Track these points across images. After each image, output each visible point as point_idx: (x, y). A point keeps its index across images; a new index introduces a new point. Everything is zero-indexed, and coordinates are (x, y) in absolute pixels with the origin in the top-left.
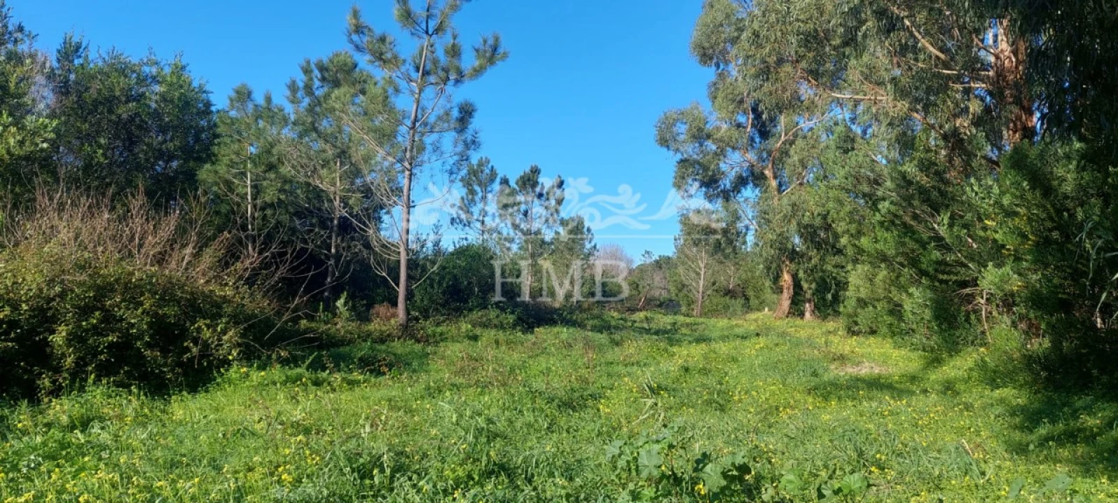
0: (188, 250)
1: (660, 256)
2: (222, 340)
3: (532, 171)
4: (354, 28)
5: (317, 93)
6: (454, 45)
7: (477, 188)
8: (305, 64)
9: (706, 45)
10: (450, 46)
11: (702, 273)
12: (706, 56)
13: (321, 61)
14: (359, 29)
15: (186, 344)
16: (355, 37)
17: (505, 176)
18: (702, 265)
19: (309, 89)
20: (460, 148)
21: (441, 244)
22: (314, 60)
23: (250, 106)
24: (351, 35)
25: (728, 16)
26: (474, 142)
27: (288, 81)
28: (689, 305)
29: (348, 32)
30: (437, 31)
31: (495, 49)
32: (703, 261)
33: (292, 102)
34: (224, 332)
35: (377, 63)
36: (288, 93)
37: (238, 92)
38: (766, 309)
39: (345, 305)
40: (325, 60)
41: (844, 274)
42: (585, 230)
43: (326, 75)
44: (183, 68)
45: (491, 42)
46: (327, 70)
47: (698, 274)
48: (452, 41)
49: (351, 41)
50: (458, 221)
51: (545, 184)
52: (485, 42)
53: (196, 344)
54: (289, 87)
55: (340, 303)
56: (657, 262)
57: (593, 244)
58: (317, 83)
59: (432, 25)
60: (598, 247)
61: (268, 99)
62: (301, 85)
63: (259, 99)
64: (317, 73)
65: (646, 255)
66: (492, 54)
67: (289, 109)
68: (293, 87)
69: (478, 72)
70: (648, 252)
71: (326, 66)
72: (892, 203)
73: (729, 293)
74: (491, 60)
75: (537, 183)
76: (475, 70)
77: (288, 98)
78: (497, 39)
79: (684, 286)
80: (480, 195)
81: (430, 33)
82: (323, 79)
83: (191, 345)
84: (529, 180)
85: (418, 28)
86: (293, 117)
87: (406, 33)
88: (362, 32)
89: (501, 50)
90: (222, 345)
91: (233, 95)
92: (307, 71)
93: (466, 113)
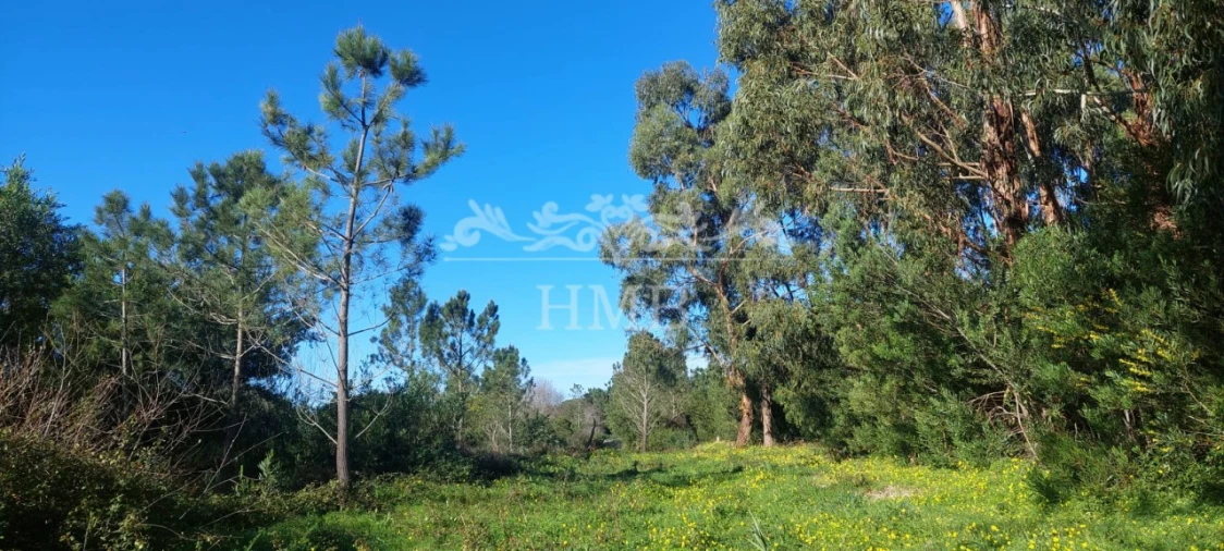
0: (55, 404)
1: (590, 390)
2: (118, 527)
3: (459, 297)
4: (271, 117)
5: (212, 203)
6: (405, 134)
7: (403, 318)
8: (196, 168)
9: (646, 155)
10: (400, 135)
11: (645, 403)
12: (646, 168)
13: (217, 165)
14: (277, 119)
15: (62, 539)
16: (273, 129)
17: (436, 302)
18: (644, 396)
19: (202, 200)
20: (410, 259)
21: (372, 384)
22: (207, 165)
23: (126, 218)
24: (266, 125)
25: (667, 125)
26: (428, 252)
27: (174, 189)
28: (630, 441)
29: (263, 121)
30: (376, 120)
31: (448, 144)
32: (646, 390)
33: (180, 215)
34: (120, 515)
35: (297, 162)
36: (174, 204)
37: (109, 200)
38: (718, 438)
39: (271, 467)
40: (223, 164)
41: (832, 389)
42: (520, 362)
43: (224, 181)
44: (24, 177)
45: (443, 135)
46: (224, 175)
47: (641, 405)
48: (402, 130)
49: (267, 133)
50: (380, 357)
51: (475, 312)
52: (436, 133)
53: (80, 539)
54: (175, 197)
55: (263, 465)
56: (586, 395)
57: (529, 378)
58: (212, 192)
59: (370, 115)
60: (534, 382)
61: (147, 213)
62: (191, 193)
63: (136, 209)
64: (211, 180)
65: (576, 390)
66: (445, 149)
67: (175, 225)
68: (180, 197)
69: (430, 169)
70: (576, 386)
71: (222, 171)
72: (911, 302)
73: (671, 424)
74: (445, 156)
75: (467, 310)
76: (427, 167)
77: (173, 210)
78: (449, 132)
79: (625, 420)
80: (406, 326)
81: (368, 123)
82: (220, 187)
83: (72, 538)
84: (457, 307)
85: (354, 119)
86: (179, 235)
87: (336, 124)
88: (281, 122)
89: (456, 145)
90: (119, 534)
91: (102, 204)
92: (198, 176)
93: (411, 220)
